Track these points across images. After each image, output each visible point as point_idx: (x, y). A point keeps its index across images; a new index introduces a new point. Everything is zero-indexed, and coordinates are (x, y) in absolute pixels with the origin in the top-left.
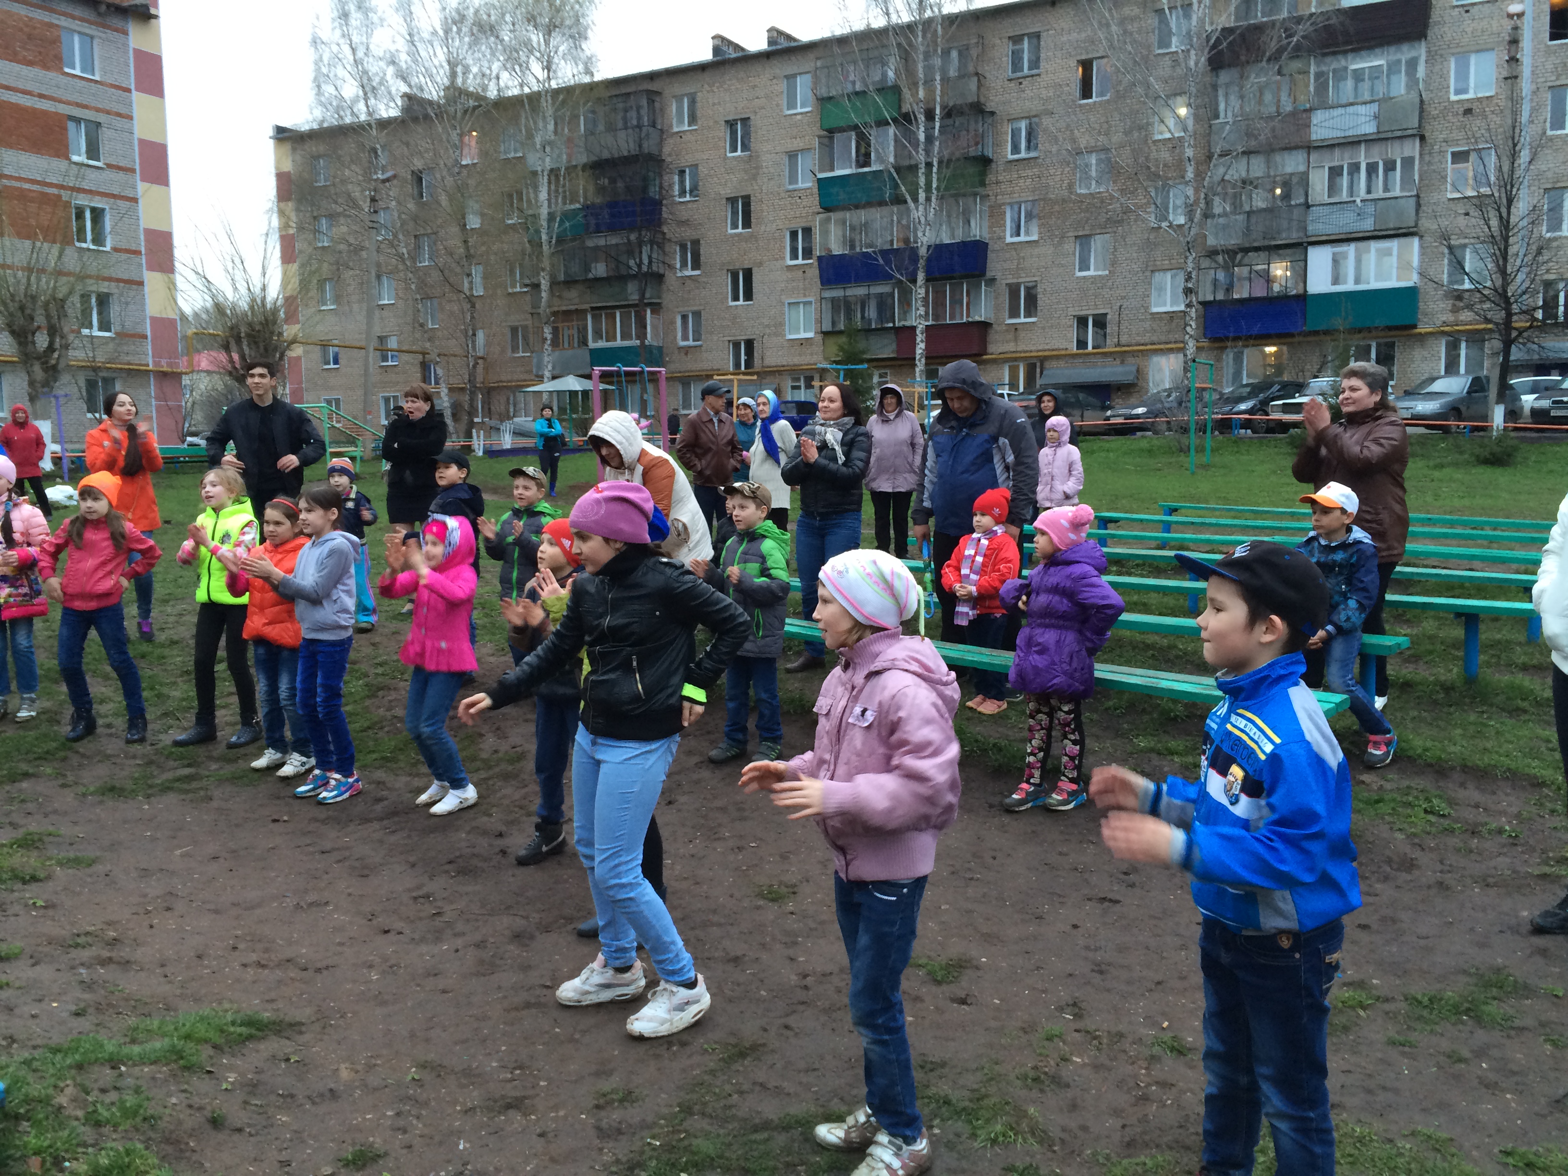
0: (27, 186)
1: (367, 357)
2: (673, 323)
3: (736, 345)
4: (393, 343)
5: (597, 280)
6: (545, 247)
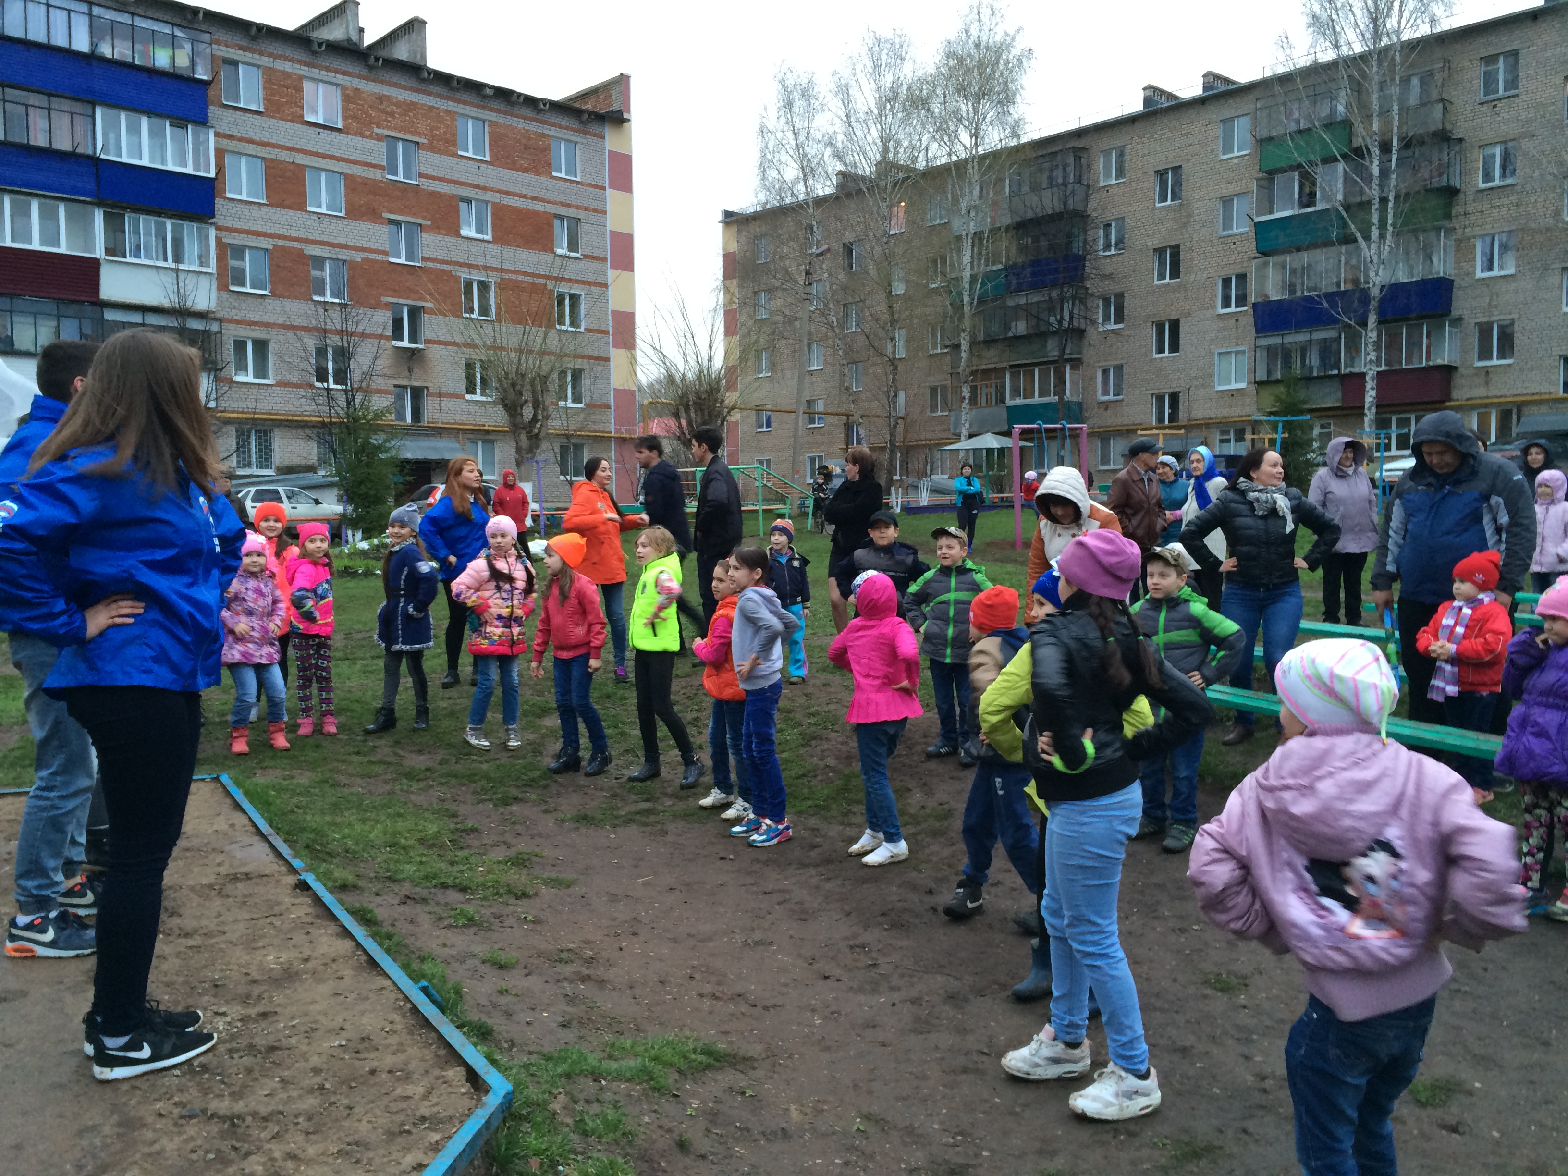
0: (520, 278)
1: (797, 418)
2: (1093, 378)
3: (1160, 399)
4: (820, 406)
5: (1016, 338)
6: (967, 309)
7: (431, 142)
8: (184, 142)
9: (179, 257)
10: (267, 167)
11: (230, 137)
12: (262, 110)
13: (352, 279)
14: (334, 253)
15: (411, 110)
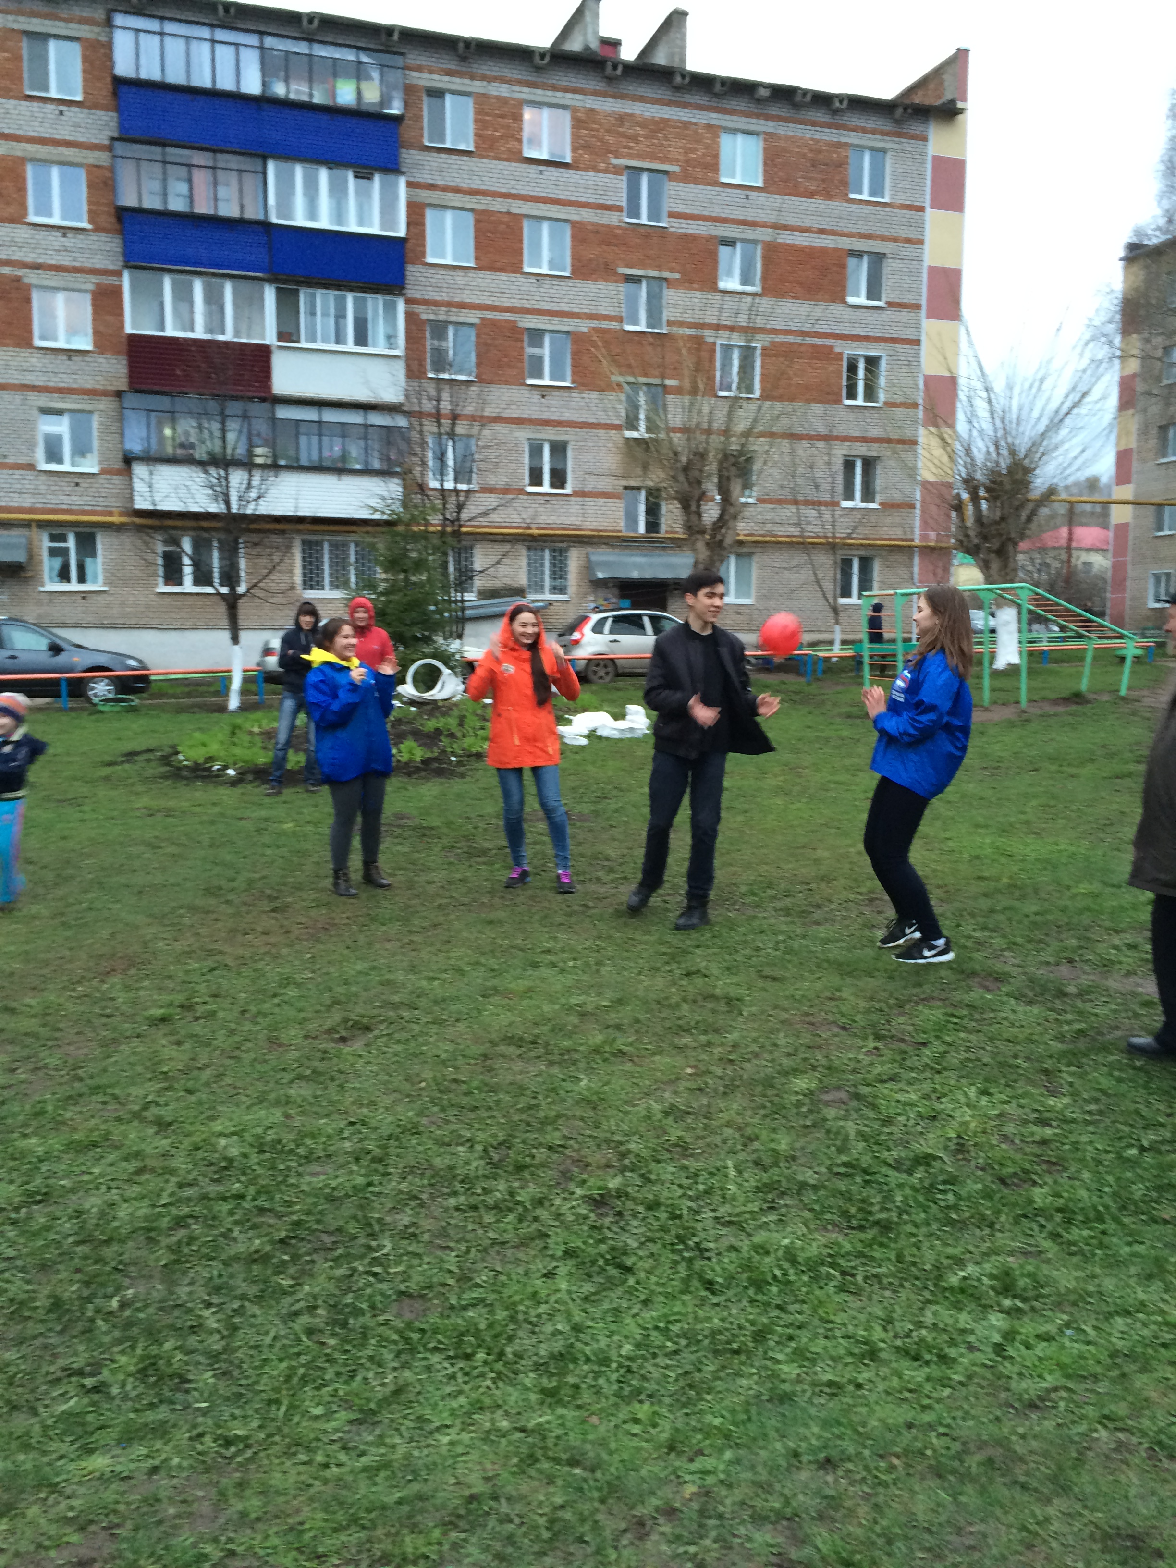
0: (798, 339)
7: (684, 170)
8: (369, 196)
9: (361, 339)
10: (477, 221)
11: (432, 187)
12: (472, 149)
13: (576, 355)
14: (555, 324)
15: (659, 130)
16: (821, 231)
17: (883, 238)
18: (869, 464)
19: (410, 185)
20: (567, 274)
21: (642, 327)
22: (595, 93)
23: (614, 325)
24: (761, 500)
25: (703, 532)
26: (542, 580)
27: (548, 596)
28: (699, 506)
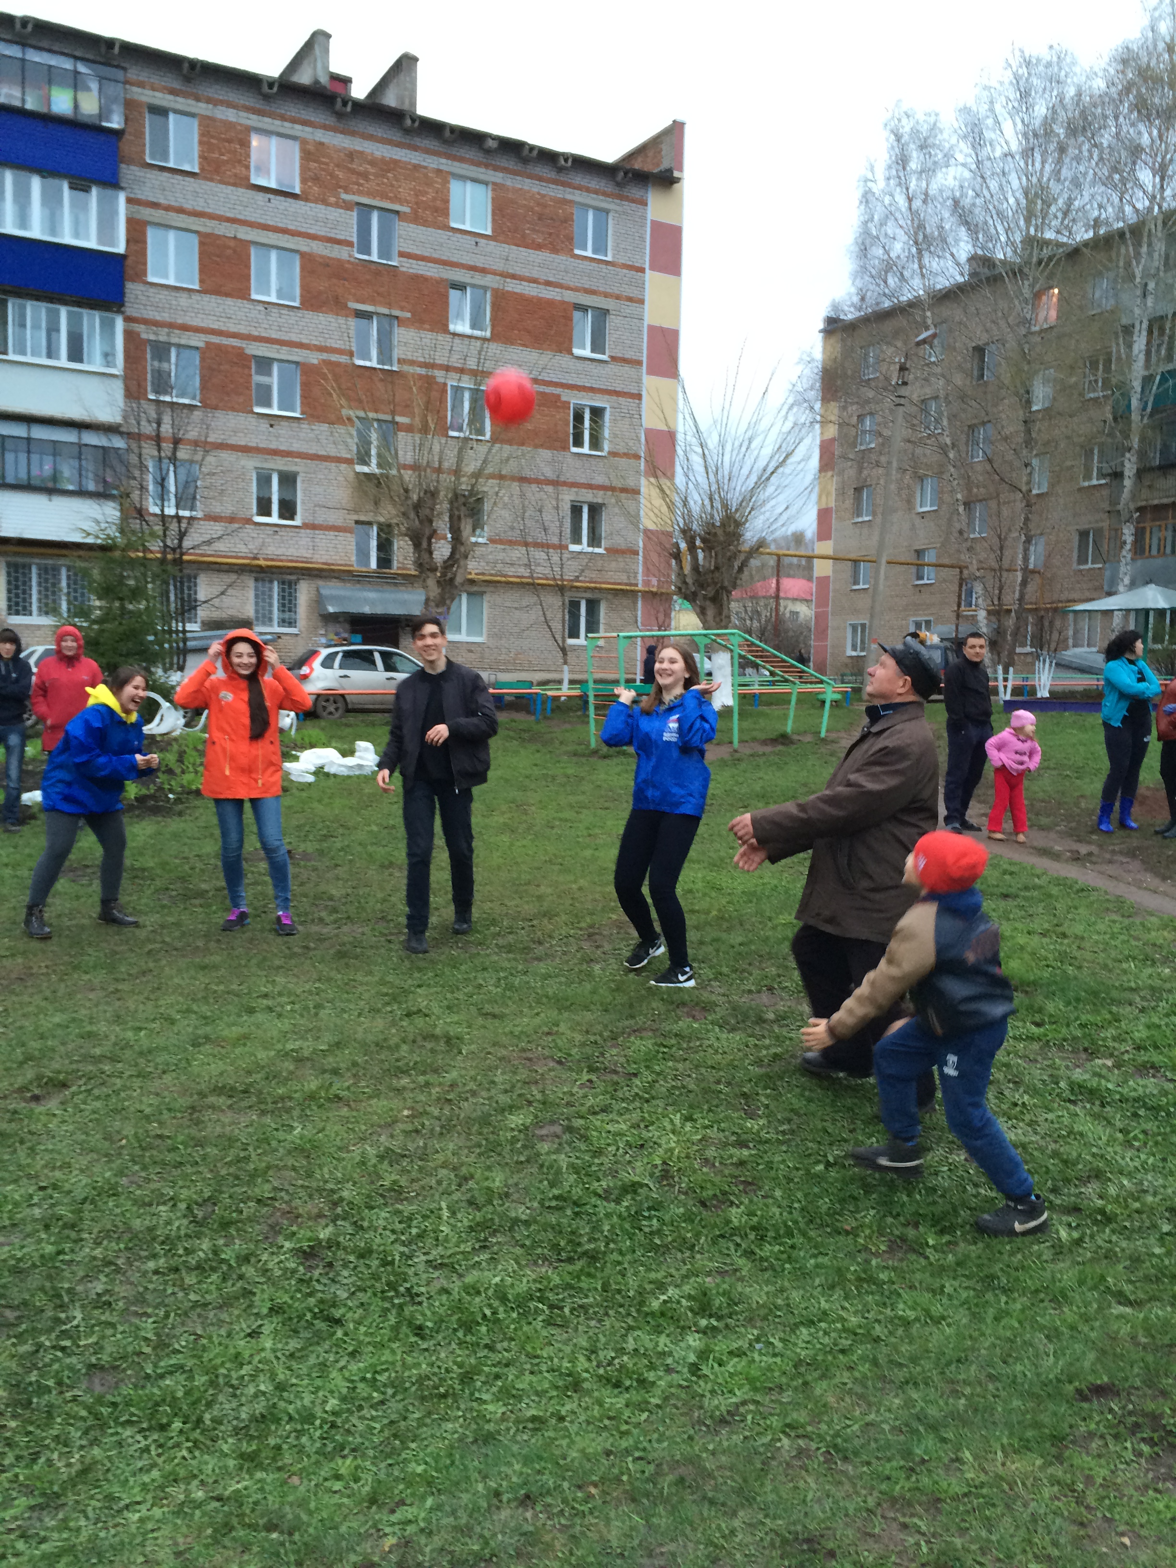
4: (930, 557)
7: (415, 212)
8: (85, 208)
9: (76, 354)
10: (201, 244)
11: (155, 205)
12: (196, 170)
13: (306, 387)
14: (284, 353)
15: (389, 171)
16: (548, 283)
17: (606, 295)
18: (595, 510)
19: (129, 201)
20: (296, 304)
21: (374, 363)
22: (325, 127)
23: (343, 359)
24: (492, 541)
25: (434, 570)
26: (271, 612)
27: (277, 629)
28: (430, 544)
